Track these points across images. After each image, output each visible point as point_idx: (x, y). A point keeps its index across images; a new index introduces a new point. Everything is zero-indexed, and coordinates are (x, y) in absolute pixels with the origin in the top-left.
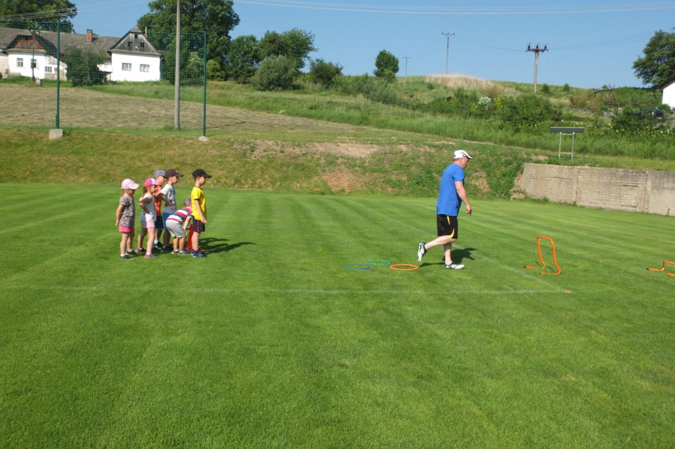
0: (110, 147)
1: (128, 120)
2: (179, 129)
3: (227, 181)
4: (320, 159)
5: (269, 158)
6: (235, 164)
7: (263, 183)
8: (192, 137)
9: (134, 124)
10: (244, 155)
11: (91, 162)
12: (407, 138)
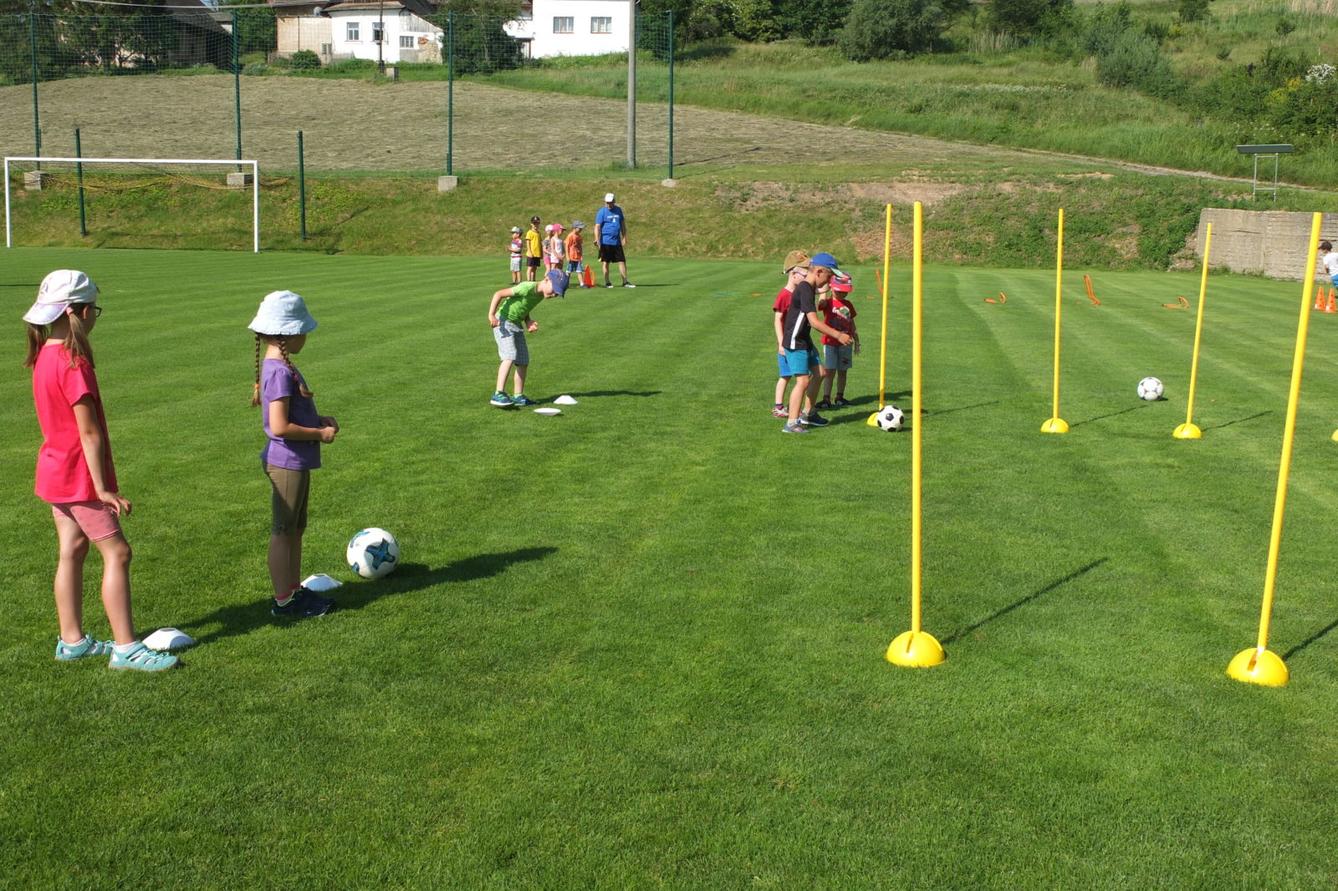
0: (526, 200)
1: (557, 153)
2: (636, 166)
3: (697, 248)
4: (854, 210)
5: (769, 210)
6: (712, 223)
7: (750, 251)
8: (652, 180)
9: (565, 160)
10: (730, 207)
11: (498, 224)
12: (1029, 169)
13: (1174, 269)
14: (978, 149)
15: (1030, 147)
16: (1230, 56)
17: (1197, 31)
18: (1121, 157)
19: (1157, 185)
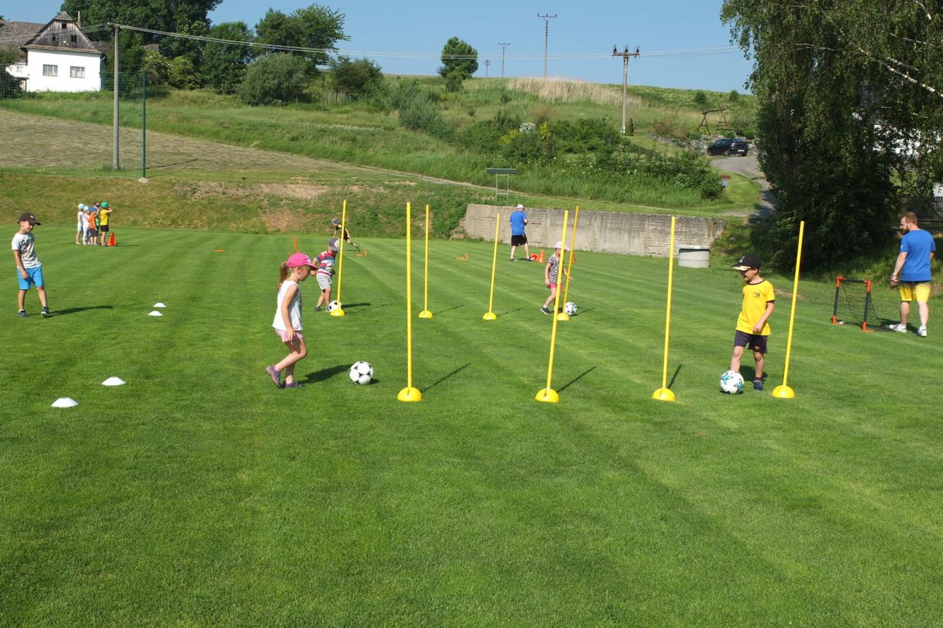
0: (46, 189)
1: (61, 158)
2: (119, 169)
3: (164, 222)
4: (263, 200)
5: (209, 200)
6: (174, 206)
7: (199, 225)
8: (130, 178)
9: (69, 163)
10: (184, 197)
11: (26, 204)
12: (368, 178)
13: (453, 239)
14: (334, 165)
15: (366, 165)
16: (476, 114)
17: (457, 98)
18: (419, 173)
19: (442, 189)
